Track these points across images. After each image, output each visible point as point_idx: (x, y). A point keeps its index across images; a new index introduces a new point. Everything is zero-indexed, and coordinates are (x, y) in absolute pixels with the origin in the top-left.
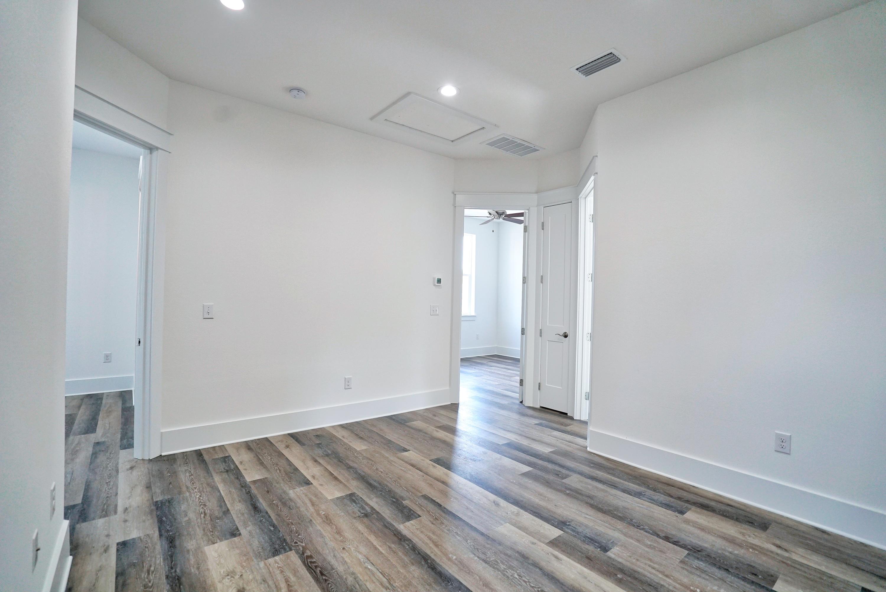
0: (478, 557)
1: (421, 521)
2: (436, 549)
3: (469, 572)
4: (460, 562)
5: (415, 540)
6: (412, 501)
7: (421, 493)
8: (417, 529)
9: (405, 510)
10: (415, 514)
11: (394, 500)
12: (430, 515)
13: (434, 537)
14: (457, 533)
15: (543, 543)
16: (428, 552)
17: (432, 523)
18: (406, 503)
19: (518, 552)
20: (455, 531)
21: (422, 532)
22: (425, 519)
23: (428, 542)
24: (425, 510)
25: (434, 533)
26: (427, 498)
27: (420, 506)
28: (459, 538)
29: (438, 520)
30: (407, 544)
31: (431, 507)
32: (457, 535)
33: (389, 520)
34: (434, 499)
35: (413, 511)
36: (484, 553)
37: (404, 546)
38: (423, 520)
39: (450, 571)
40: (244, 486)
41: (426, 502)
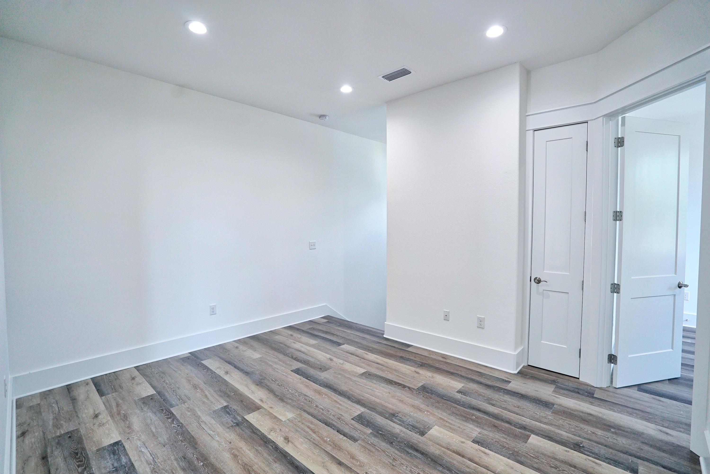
0: (310, 397)
1: (351, 416)
2: (335, 399)
3: (316, 391)
4: (321, 394)
5: (349, 402)
6: (365, 433)
7: (360, 444)
8: (351, 410)
9: (366, 423)
10: (356, 421)
11: (381, 432)
12: (344, 422)
13: (338, 406)
14: (322, 410)
15: (265, 409)
16: (339, 397)
17: (341, 415)
18: (369, 431)
19: (284, 402)
20: (324, 411)
21: (347, 408)
22: (348, 418)
23: (341, 403)
24: (350, 425)
25: (339, 408)
26: (352, 438)
27: (355, 429)
28: (321, 407)
29: (338, 418)
30: (354, 400)
31: (346, 430)
32: (322, 409)
33: (373, 413)
34: (345, 438)
35: (359, 423)
36: (306, 399)
37: (355, 398)
38: (349, 417)
39: (325, 389)
40: (533, 432)
41: (352, 434)
